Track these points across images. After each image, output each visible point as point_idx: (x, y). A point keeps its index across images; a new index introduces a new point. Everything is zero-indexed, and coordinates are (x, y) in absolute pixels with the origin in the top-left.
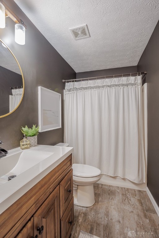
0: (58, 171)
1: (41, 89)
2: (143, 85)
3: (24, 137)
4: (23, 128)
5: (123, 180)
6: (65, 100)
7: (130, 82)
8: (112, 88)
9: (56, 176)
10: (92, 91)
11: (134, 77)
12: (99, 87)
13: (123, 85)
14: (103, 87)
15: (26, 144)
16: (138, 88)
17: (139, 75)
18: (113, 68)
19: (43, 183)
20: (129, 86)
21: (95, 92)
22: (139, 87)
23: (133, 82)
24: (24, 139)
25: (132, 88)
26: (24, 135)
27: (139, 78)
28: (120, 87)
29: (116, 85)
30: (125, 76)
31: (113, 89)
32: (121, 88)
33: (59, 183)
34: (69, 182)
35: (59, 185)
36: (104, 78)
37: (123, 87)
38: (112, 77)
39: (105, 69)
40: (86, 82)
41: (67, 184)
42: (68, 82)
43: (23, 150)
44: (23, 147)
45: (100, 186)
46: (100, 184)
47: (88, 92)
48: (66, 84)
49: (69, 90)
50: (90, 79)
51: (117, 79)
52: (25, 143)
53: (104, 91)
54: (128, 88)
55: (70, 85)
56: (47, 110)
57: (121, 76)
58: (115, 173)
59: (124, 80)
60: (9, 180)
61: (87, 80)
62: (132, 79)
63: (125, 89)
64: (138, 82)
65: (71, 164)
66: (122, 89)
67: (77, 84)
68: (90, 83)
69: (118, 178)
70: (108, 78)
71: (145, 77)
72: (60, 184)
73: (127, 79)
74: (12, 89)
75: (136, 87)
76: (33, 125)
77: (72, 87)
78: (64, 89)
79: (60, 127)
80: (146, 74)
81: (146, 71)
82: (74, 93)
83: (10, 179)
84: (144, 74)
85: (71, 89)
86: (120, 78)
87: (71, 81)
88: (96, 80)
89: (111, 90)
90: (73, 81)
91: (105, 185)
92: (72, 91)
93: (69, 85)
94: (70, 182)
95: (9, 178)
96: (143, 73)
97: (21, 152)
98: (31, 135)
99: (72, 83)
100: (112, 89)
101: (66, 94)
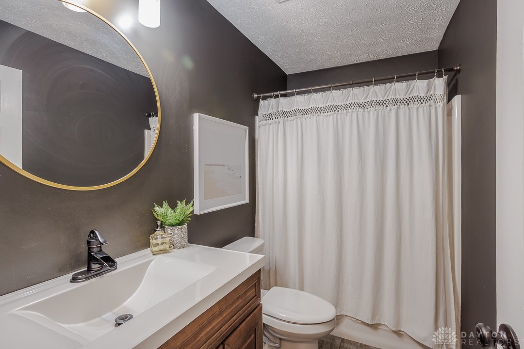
0: (220, 314)
1: (200, 118)
2: (450, 99)
3: (157, 228)
4: (157, 209)
5: (395, 336)
6: (257, 140)
7: (414, 94)
8: (369, 109)
9: (213, 325)
10: (321, 118)
11: (426, 82)
12: (336, 108)
13: (397, 102)
14: (346, 107)
15: (162, 244)
16: (436, 109)
17: (440, 76)
18: (375, 59)
19: (178, 345)
20: (411, 105)
21: (328, 121)
22: (437, 105)
23: (422, 95)
24: (159, 232)
25: (421, 110)
26: (159, 223)
27: (439, 84)
28: (388, 108)
29: (379, 103)
30: (401, 79)
31: (372, 113)
32: (390, 109)
33: (224, 340)
34: (250, 336)
35: (221, 346)
36: (348, 86)
37: (396, 106)
38: (369, 83)
39: (355, 62)
40: (307, 96)
41: (245, 341)
42: (265, 98)
43: (155, 256)
44: (156, 249)
45: (338, 342)
46: (339, 338)
47: (310, 121)
48: (261, 102)
49: (268, 117)
50: (316, 91)
51: (382, 87)
52: (159, 241)
53: (349, 118)
54: (409, 109)
55: (269, 105)
56: (214, 165)
57: (390, 80)
58: (374, 315)
59: (398, 88)
60: (116, 326)
61: (309, 92)
62: (419, 86)
63: (401, 112)
64: (437, 93)
65: (257, 295)
66: (393, 112)
67: (284, 104)
68: (317, 99)
69: (380, 327)
70: (359, 86)
71: (457, 80)
72: (226, 342)
73: (408, 87)
74: (149, 116)
75: (430, 106)
76: (178, 202)
77: (274, 111)
78: (257, 115)
79: (247, 201)
80: (459, 71)
81: (460, 65)
82: (279, 123)
83: (119, 324)
84: (453, 73)
85: (271, 114)
86: (388, 85)
87: (271, 97)
88: (329, 92)
89: (367, 114)
90: (276, 97)
91: (350, 342)
92: (274, 120)
93: (267, 106)
94: (253, 336)
95: (116, 321)
96: (452, 70)
97: (151, 261)
98: (173, 223)
99: (273, 100)
100: (369, 112)
101: (259, 127)
